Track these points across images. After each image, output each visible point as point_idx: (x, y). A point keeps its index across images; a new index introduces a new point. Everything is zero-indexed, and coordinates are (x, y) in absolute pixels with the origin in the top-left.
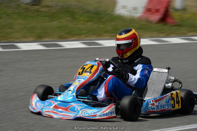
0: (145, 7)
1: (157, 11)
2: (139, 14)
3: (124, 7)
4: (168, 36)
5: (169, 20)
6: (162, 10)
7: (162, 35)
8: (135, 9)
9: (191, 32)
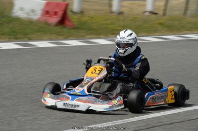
0: (43, 10)
1: (56, 13)
2: (37, 16)
3: (22, 9)
4: (67, 38)
5: (67, 23)
6: (60, 13)
7: (61, 37)
8: (33, 11)
9: (89, 34)
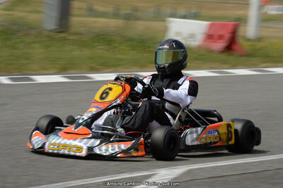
0: (205, 33)
1: (220, 37)
2: (197, 42)
6: (227, 36)
8: (192, 36)
9: (264, 62)
